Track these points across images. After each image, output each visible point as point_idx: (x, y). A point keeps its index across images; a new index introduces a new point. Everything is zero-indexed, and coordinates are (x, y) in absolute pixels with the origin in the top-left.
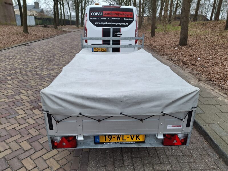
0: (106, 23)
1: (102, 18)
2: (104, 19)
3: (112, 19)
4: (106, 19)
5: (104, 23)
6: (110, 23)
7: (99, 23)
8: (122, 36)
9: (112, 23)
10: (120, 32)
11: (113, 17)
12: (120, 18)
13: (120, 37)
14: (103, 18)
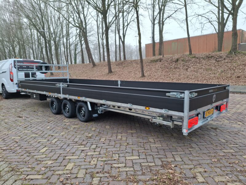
0: (26, 69)
1: (23, 67)
3: (30, 67)
4: (26, 67)
5: (25, 69)
6: (29, 70)
7: (22, 69)
8: (37, 77)
9: (30, 69)
10: (36, 74)
13: (36, 77)
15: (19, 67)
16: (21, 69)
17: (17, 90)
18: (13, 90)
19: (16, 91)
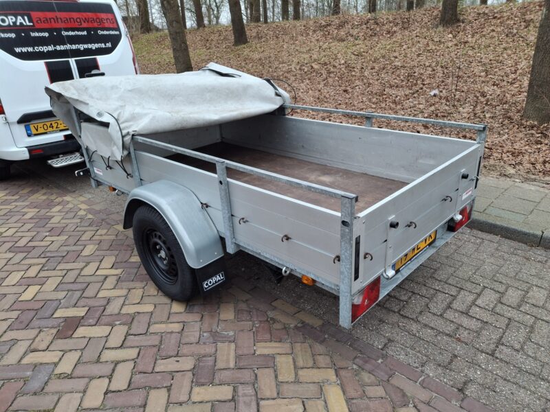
0: (51, 48)
1: (33, 34)
2: (41, 34)
3: (66, 33)
4: (46, 35)
5: (45, 49)
6: (62, 48)
7: (30, 49)
9: (68, 47)
10: (97, 67)
11: (67, 30)
12: (88, 30)
14: (37, 34)
15: (13, 35)
16: (24, 50)
17: (31, 149)
18: (15, 149)
19: (26, 156)
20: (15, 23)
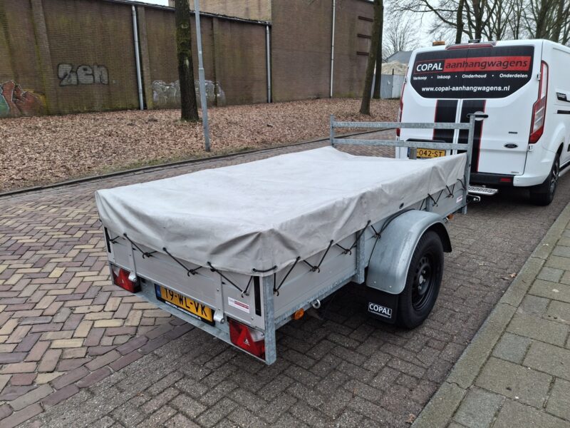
1: (439, 77)
2: (445, 77)
3: (466, 76)
4: (449, 77)
7: (432, 89)
8: (487, 122)
10: (482, 109)
11: (468, 73)
12: (489, 73)
13: (482, 122)
14: (441, 77)
15: (425, 78)
20: (430, 69)
